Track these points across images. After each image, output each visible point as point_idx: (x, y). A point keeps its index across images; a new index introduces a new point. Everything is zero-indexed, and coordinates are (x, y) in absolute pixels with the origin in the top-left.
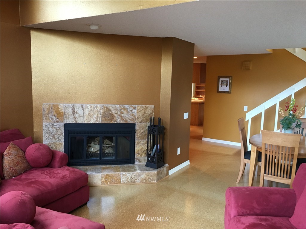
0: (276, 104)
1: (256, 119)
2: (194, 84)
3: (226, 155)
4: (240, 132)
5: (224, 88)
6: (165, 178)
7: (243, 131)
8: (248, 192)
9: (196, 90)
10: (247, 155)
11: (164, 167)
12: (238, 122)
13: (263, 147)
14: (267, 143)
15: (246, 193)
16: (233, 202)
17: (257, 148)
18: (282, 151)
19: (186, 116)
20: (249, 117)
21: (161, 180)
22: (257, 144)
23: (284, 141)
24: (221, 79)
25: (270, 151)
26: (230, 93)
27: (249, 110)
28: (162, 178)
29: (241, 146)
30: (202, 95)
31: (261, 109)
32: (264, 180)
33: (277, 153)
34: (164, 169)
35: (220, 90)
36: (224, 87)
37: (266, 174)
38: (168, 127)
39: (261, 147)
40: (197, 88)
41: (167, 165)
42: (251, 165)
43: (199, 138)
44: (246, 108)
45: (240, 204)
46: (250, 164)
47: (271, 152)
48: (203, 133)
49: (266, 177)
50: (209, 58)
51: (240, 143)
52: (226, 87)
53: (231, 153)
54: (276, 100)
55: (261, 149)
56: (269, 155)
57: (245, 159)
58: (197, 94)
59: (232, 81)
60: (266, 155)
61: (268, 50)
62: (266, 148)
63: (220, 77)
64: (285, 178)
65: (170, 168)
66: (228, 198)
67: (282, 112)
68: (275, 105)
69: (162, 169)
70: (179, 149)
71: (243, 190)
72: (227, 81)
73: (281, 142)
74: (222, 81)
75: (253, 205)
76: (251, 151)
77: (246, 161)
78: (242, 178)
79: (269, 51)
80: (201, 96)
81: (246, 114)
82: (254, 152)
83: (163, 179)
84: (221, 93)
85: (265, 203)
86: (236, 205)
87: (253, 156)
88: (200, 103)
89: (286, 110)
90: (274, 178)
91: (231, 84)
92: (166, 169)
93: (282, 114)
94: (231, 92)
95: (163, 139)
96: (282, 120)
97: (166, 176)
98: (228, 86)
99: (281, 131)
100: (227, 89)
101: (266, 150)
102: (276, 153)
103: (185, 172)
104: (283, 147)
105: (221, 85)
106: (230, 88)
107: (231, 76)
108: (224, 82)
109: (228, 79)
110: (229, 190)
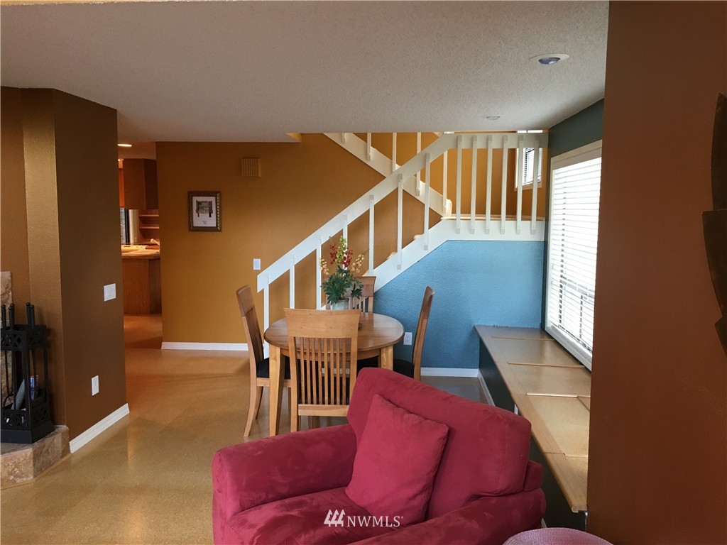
0: (316, 250)
1: (279, 286)
2: (133, 213)
3: (221, 377)
4: (244, 318)
5: (204, 220)
6: (58, 463)
7: (251, 315)
8: (260, 453)
9: (140, 226)
10: (263, 367)
11: (52, 435)
12: (238, 295)
13: (291, 346)
14: (298, 335)
15: (257, 454)
16: (229, 483)
17: (281, 349)
18: (328, 349)
19: (110, 292)
20: (264, 281)
21: (47, 471)
22: (280, 341)
23: (331, 328)
24: (195, 199)
25: (305, 353)
26: (220, 231)
27: (264, 267)
28: (51, 465)
29: (247, 350)
30: (154, 239)
31: (288, 262)
32: (298, 417)
33: (319, 355)
34: (56, 440)
35: (195, 225)
36: (205, 216)
37: (301, 403)
38: (58, 326)
39: (288, 347)
40: (143, 221)
41: (64, 428)
42: (271, 391)
43: (153, 344)
44: (257, 264)
45: (244, 484)
46: (269, 388)
47: (308, 354)
48: (163, 330)
49: (302, 411)
50: (162, 147)
51: (246, 344)
52: (210, 216)
53: (232, 369)
54: (314, 243)
55: (288, 350)
56: (305, 362)
57: (259, 379)
58: (144, 237)
59: (220, 203)
60: (298, 362)
61: (290, 134)
62: (297, 346)
63: (191, 194)
64: (338, 405)
65: (73, 434)
66: (217, 477)
67: (324, 266)
68: (314, 253)
69: (48, 440)
70: (95, 381)
71: (250, 448)
72: (210, 203)
73: (323, 330)
74: (199, 203)
75: (273, 478)
76: (268, 358)
77: (261, 382)
78: (257, 423)
79: (293, 136)
80: (152, 241)
81: (258, 276)
82: (275, 359)
83: (53, 467)
84: (198, 231)
85: (297, 468)
86: (236, 487)
87: (275, 368)
88: (150, 258)
89: (332, 263)
90: (317, 409)
91: (221, 208)
92: (62, 438)
93: (325, 270)
94: (221, 228)
95: (47, 359)
96: (327, 283)
97: (62, 457)
98: (214, 215)
99: (328, 308)
100: (212, 222)
101: (297, 351)
102: (316, 354)
103: (118, 437)
104: (328, 340)
105: (197, 211)
106: (219, 219)
107: (217, 192)
108: (203, 204)
109: (212, 199)
110: (219, 455)
